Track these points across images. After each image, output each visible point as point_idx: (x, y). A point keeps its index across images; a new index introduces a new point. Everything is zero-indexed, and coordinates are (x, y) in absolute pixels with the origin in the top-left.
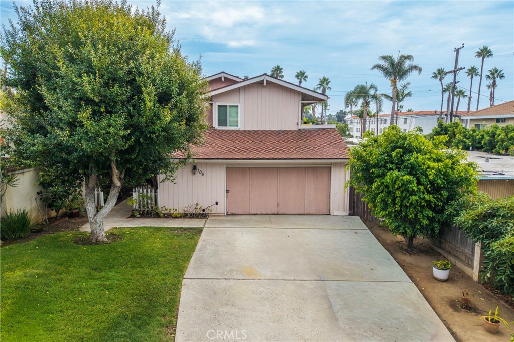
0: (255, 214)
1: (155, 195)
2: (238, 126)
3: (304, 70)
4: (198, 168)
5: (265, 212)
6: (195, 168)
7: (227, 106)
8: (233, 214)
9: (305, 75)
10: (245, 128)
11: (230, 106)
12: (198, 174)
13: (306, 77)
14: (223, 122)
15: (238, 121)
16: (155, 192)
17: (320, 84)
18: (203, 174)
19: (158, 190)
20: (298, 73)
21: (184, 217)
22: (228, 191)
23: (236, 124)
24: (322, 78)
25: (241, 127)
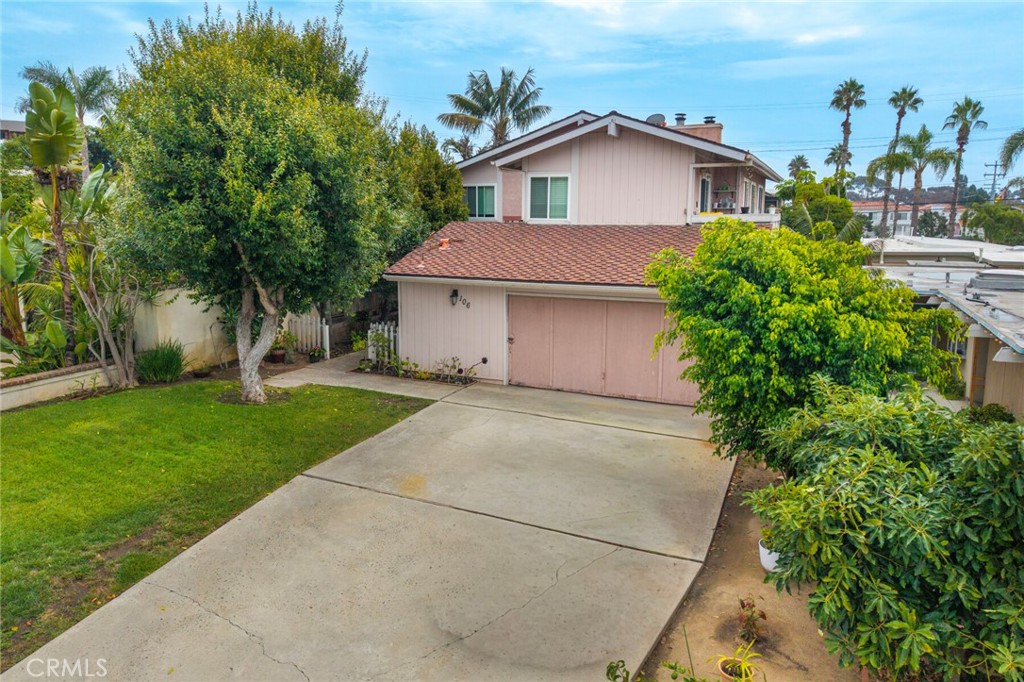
0: (558, 390)
1: (395, 337)
2: (566, 217)
3: (911, 84)
4: (459, 294)
5: (578, 388)
6: (455, 293)
7: (547, 179)
8: (519, 385)
9: (916, 96)
10: (579, 221)
11: (552, 178)
12: (459, 304)
13: (918, 101)
14: (538, 210)
15: (566, 206)
16: (395, 332)
17: (954, 117)
18: (468, 306)
19: (399, 329)
20: (896, 93)
21: (433, 380)
22: (510, 340)
23: (564, 214)
24: (961, 102)
25: (572, 219)
